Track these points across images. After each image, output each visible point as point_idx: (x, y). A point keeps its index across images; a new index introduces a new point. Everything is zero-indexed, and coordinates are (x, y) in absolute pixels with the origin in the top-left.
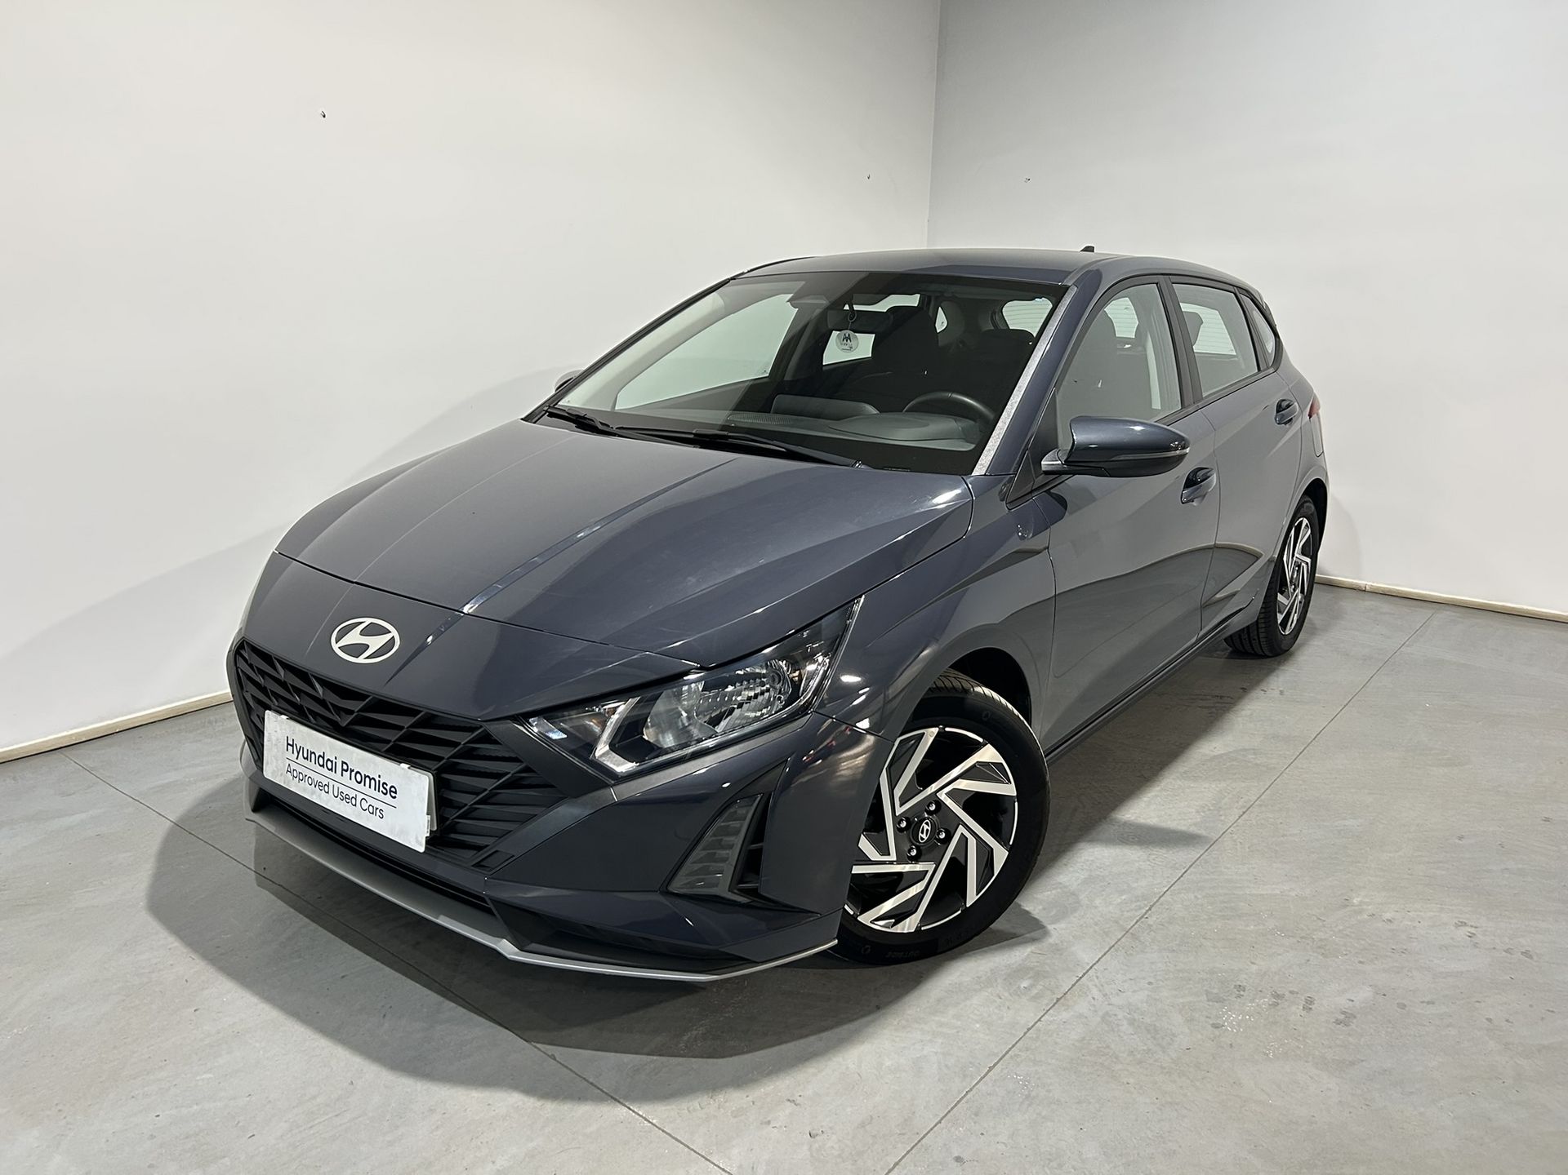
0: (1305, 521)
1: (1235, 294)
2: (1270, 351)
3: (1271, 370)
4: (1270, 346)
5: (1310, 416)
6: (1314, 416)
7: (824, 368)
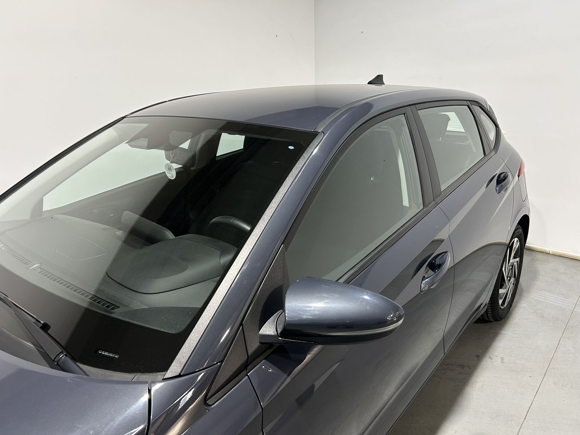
0: (516, 239)
1: (468, 107)
2: (492, 139)
3: (493, 153)
4: (492, 136)
5: (519, 176)
6: (521, 176)
7: (217, 159)
